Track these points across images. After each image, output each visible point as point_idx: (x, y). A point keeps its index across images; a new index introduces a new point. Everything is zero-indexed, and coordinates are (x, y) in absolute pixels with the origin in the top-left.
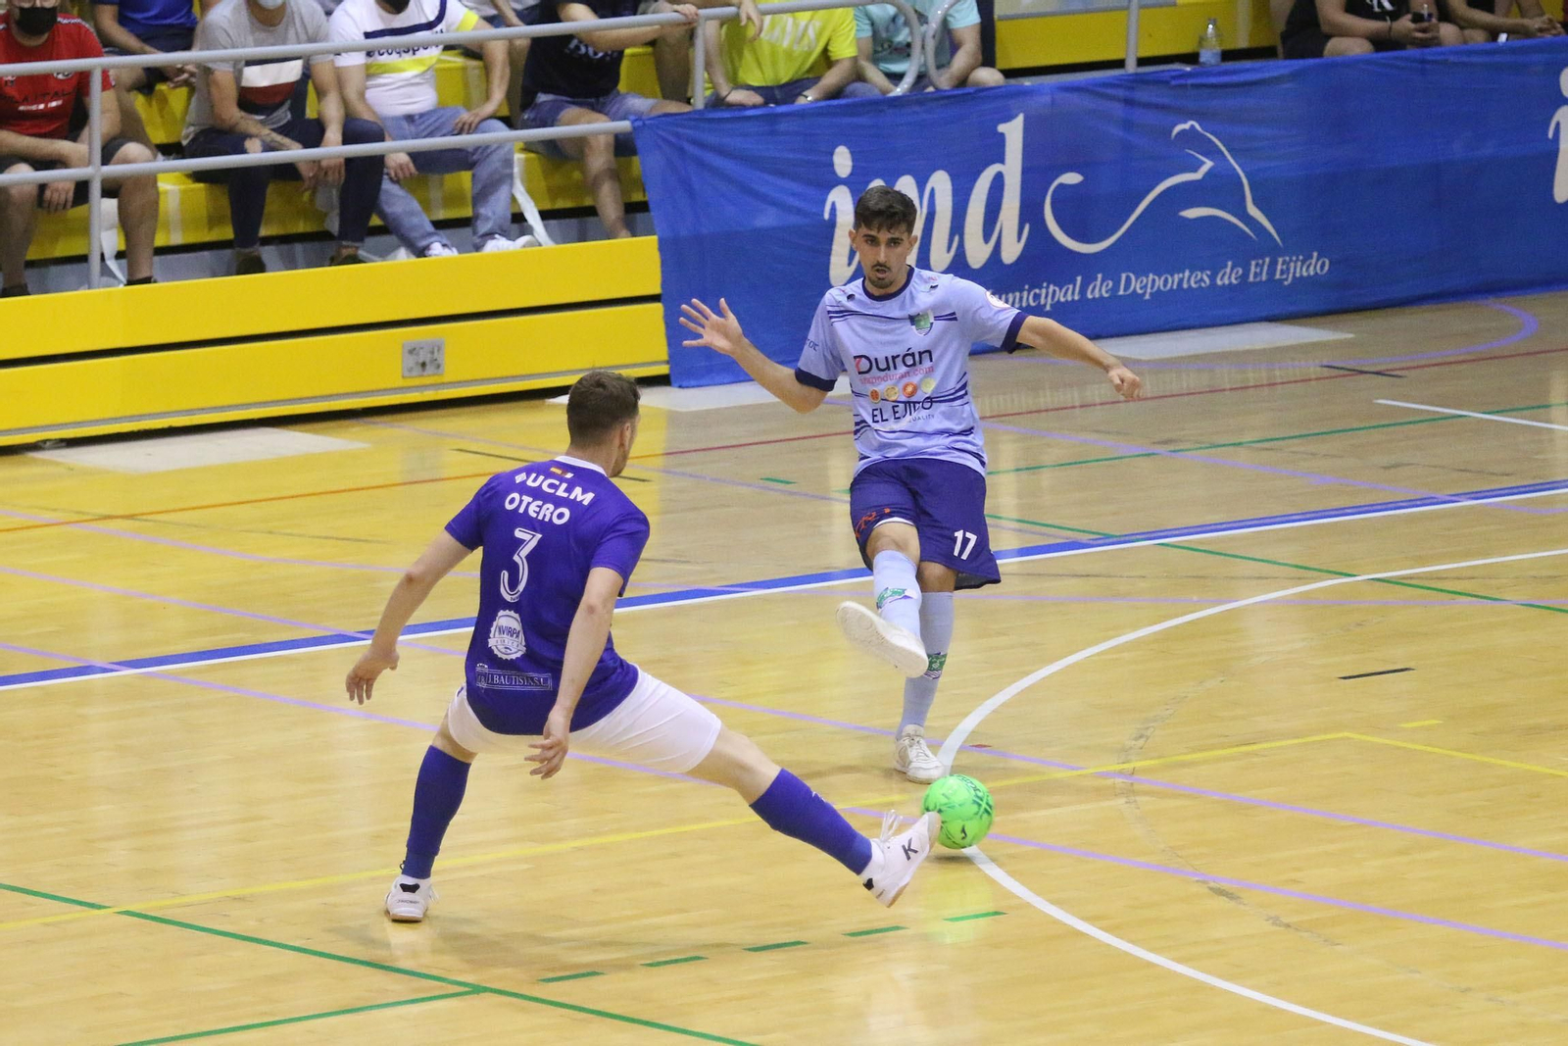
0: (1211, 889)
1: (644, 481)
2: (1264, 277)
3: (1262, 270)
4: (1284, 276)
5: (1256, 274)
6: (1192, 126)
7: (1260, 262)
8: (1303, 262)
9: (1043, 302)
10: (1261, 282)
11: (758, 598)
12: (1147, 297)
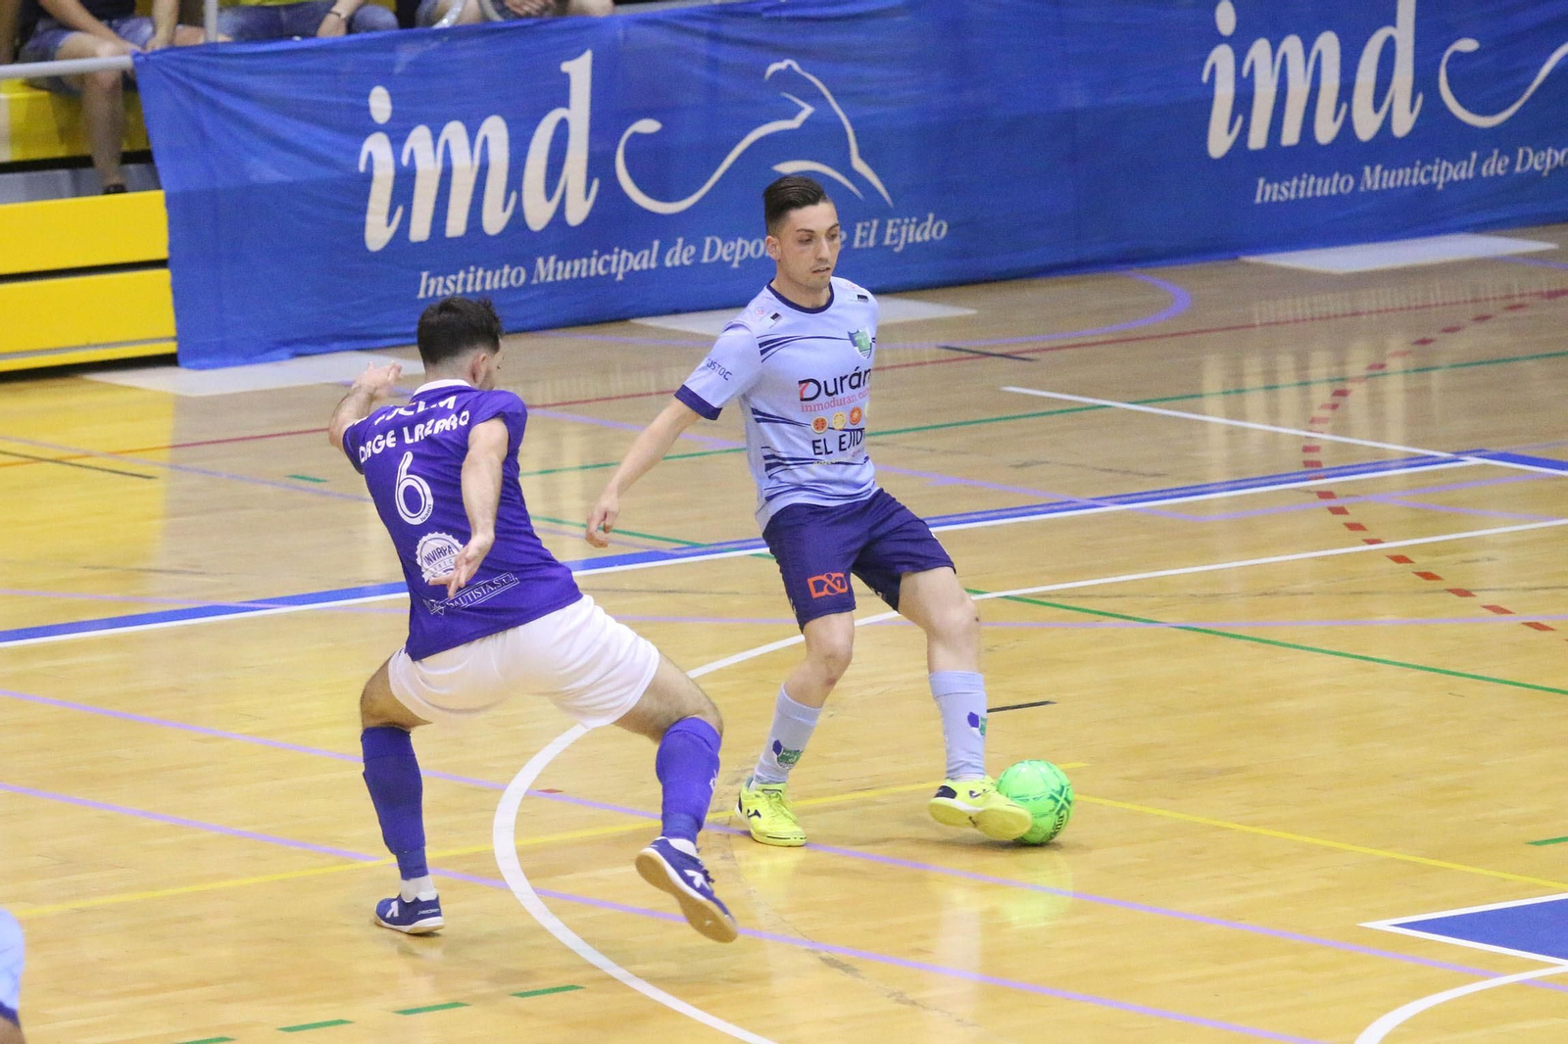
0: (823, 959)
1: (149, 477)
2: (871, 243)
3: (869, 235)
4: (895, 242)
5: (862, 240)
6: (789, 66)
7: (867, 224)
8: (917, 224)
9: (613, 270)
10: (868, 248)
11: (289, 616)
12: (735, 265)
